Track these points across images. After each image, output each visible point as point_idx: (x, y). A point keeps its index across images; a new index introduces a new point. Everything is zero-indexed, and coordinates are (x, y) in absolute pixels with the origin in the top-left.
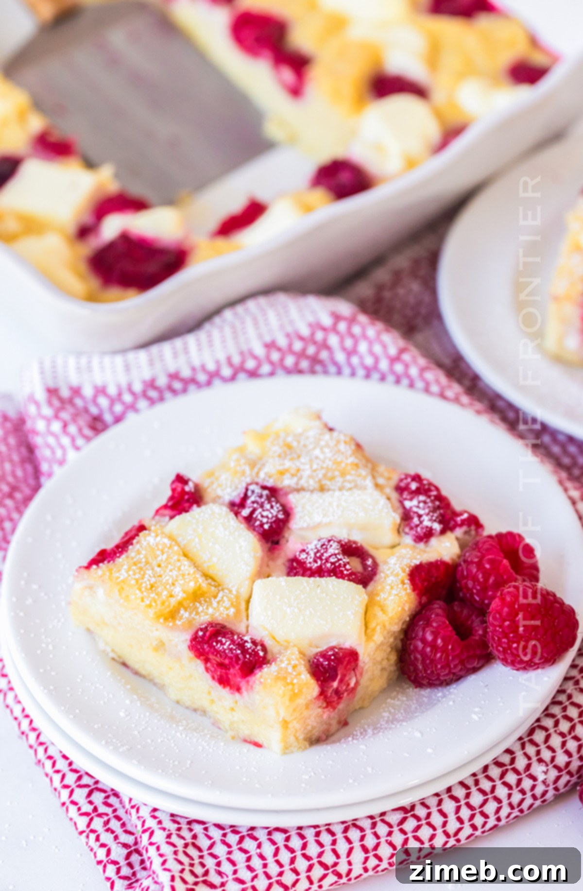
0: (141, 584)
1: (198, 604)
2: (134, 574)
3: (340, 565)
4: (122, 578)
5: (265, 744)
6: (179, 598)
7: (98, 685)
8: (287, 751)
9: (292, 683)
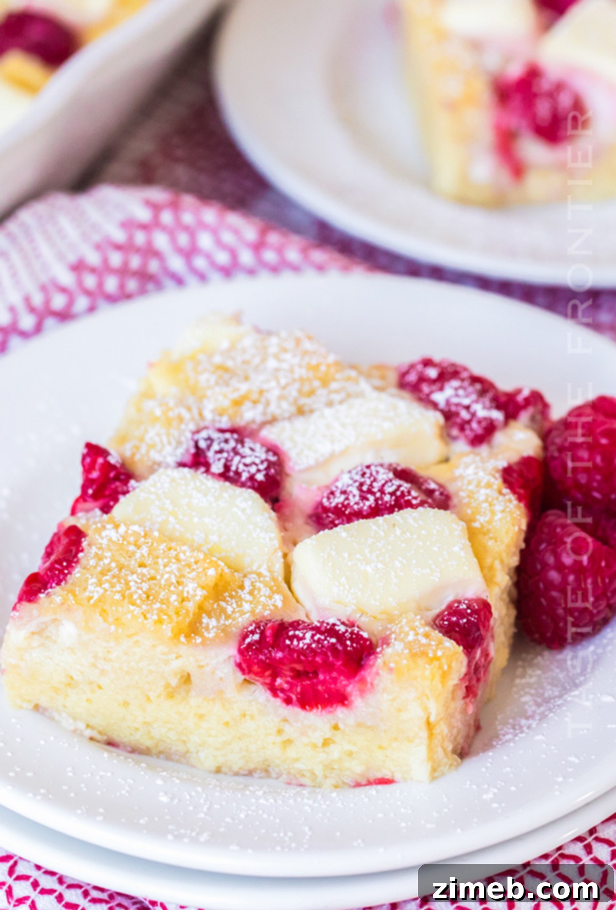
0: (131, 596)
1: (223, 604)
2: (113, 586)
4: (96, 596)
5: (397, 776)
6: (198, 598)
7: (101, 773)
8: (436, 774)
9: (436, 658)
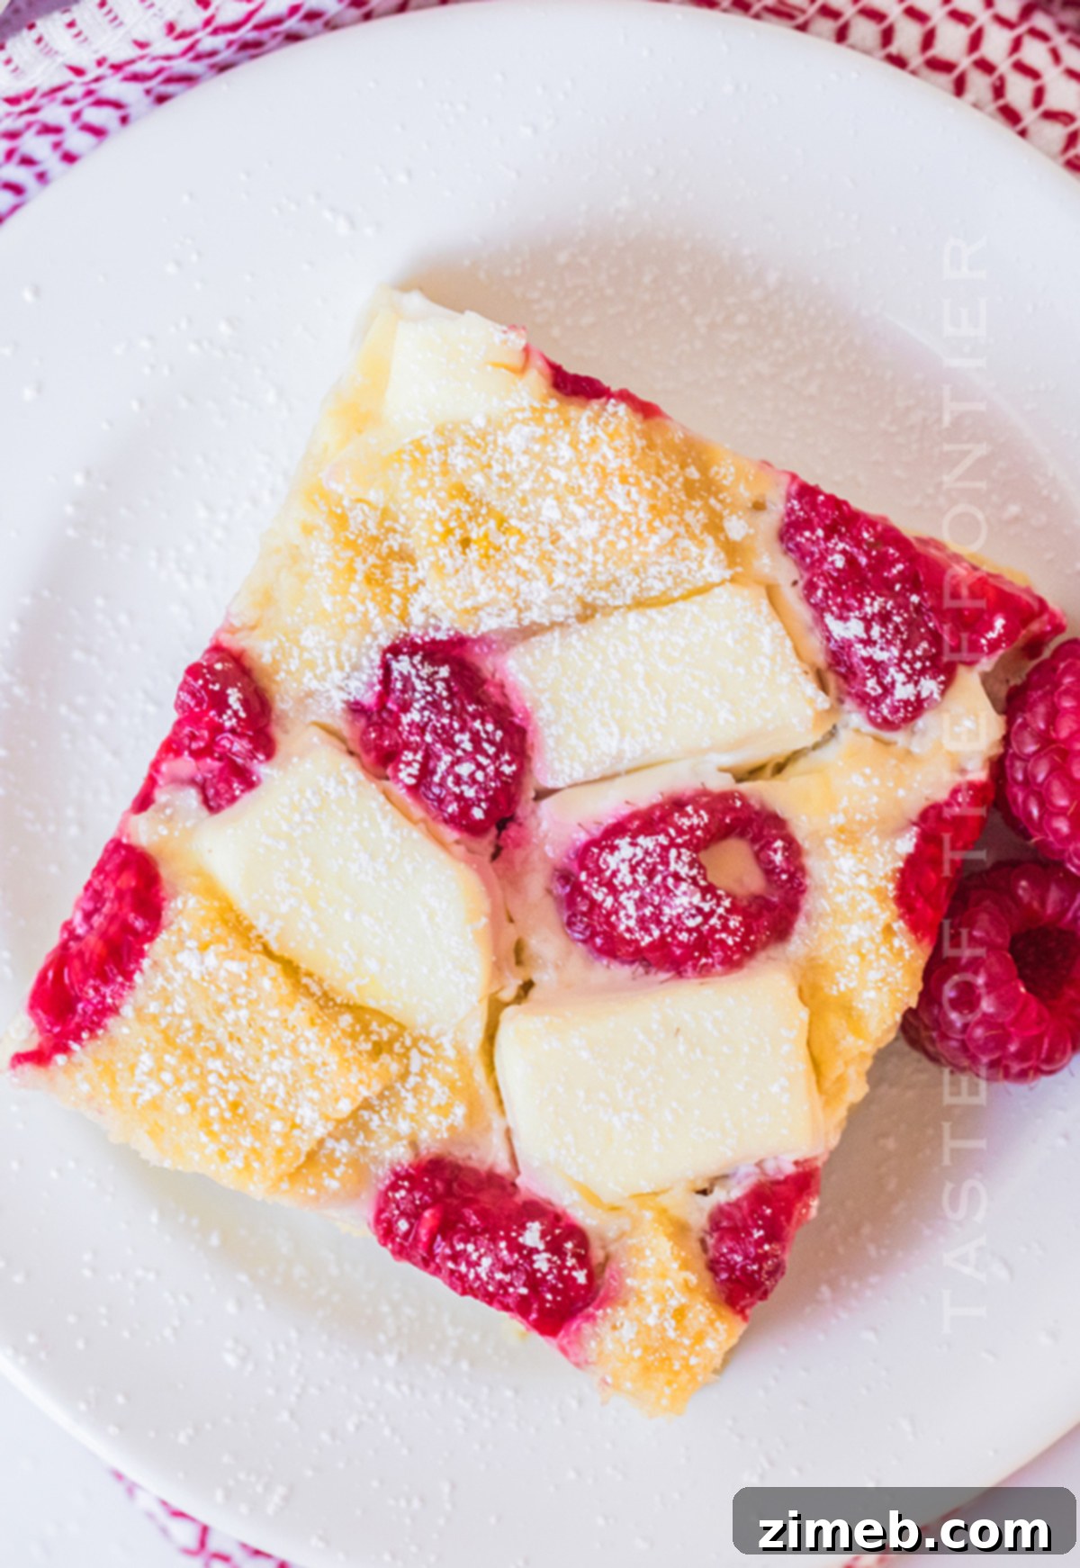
0: (206, 1108)
3: (713, 930)
4: (147, 1096)
7: (139, 1273)
